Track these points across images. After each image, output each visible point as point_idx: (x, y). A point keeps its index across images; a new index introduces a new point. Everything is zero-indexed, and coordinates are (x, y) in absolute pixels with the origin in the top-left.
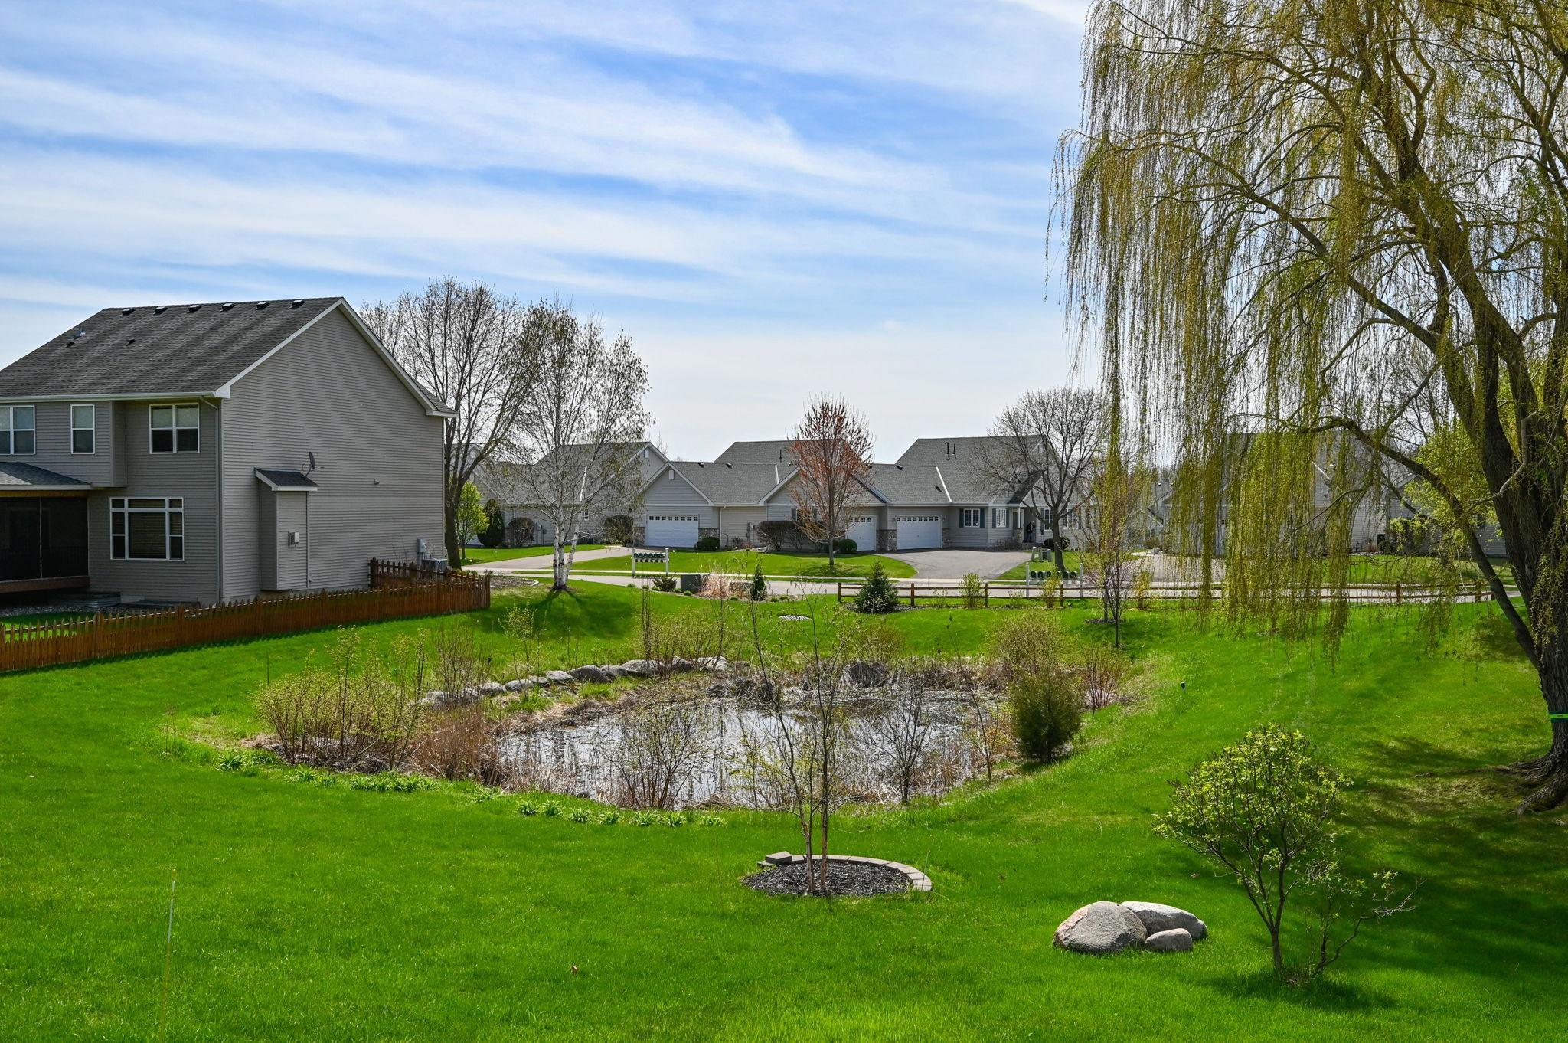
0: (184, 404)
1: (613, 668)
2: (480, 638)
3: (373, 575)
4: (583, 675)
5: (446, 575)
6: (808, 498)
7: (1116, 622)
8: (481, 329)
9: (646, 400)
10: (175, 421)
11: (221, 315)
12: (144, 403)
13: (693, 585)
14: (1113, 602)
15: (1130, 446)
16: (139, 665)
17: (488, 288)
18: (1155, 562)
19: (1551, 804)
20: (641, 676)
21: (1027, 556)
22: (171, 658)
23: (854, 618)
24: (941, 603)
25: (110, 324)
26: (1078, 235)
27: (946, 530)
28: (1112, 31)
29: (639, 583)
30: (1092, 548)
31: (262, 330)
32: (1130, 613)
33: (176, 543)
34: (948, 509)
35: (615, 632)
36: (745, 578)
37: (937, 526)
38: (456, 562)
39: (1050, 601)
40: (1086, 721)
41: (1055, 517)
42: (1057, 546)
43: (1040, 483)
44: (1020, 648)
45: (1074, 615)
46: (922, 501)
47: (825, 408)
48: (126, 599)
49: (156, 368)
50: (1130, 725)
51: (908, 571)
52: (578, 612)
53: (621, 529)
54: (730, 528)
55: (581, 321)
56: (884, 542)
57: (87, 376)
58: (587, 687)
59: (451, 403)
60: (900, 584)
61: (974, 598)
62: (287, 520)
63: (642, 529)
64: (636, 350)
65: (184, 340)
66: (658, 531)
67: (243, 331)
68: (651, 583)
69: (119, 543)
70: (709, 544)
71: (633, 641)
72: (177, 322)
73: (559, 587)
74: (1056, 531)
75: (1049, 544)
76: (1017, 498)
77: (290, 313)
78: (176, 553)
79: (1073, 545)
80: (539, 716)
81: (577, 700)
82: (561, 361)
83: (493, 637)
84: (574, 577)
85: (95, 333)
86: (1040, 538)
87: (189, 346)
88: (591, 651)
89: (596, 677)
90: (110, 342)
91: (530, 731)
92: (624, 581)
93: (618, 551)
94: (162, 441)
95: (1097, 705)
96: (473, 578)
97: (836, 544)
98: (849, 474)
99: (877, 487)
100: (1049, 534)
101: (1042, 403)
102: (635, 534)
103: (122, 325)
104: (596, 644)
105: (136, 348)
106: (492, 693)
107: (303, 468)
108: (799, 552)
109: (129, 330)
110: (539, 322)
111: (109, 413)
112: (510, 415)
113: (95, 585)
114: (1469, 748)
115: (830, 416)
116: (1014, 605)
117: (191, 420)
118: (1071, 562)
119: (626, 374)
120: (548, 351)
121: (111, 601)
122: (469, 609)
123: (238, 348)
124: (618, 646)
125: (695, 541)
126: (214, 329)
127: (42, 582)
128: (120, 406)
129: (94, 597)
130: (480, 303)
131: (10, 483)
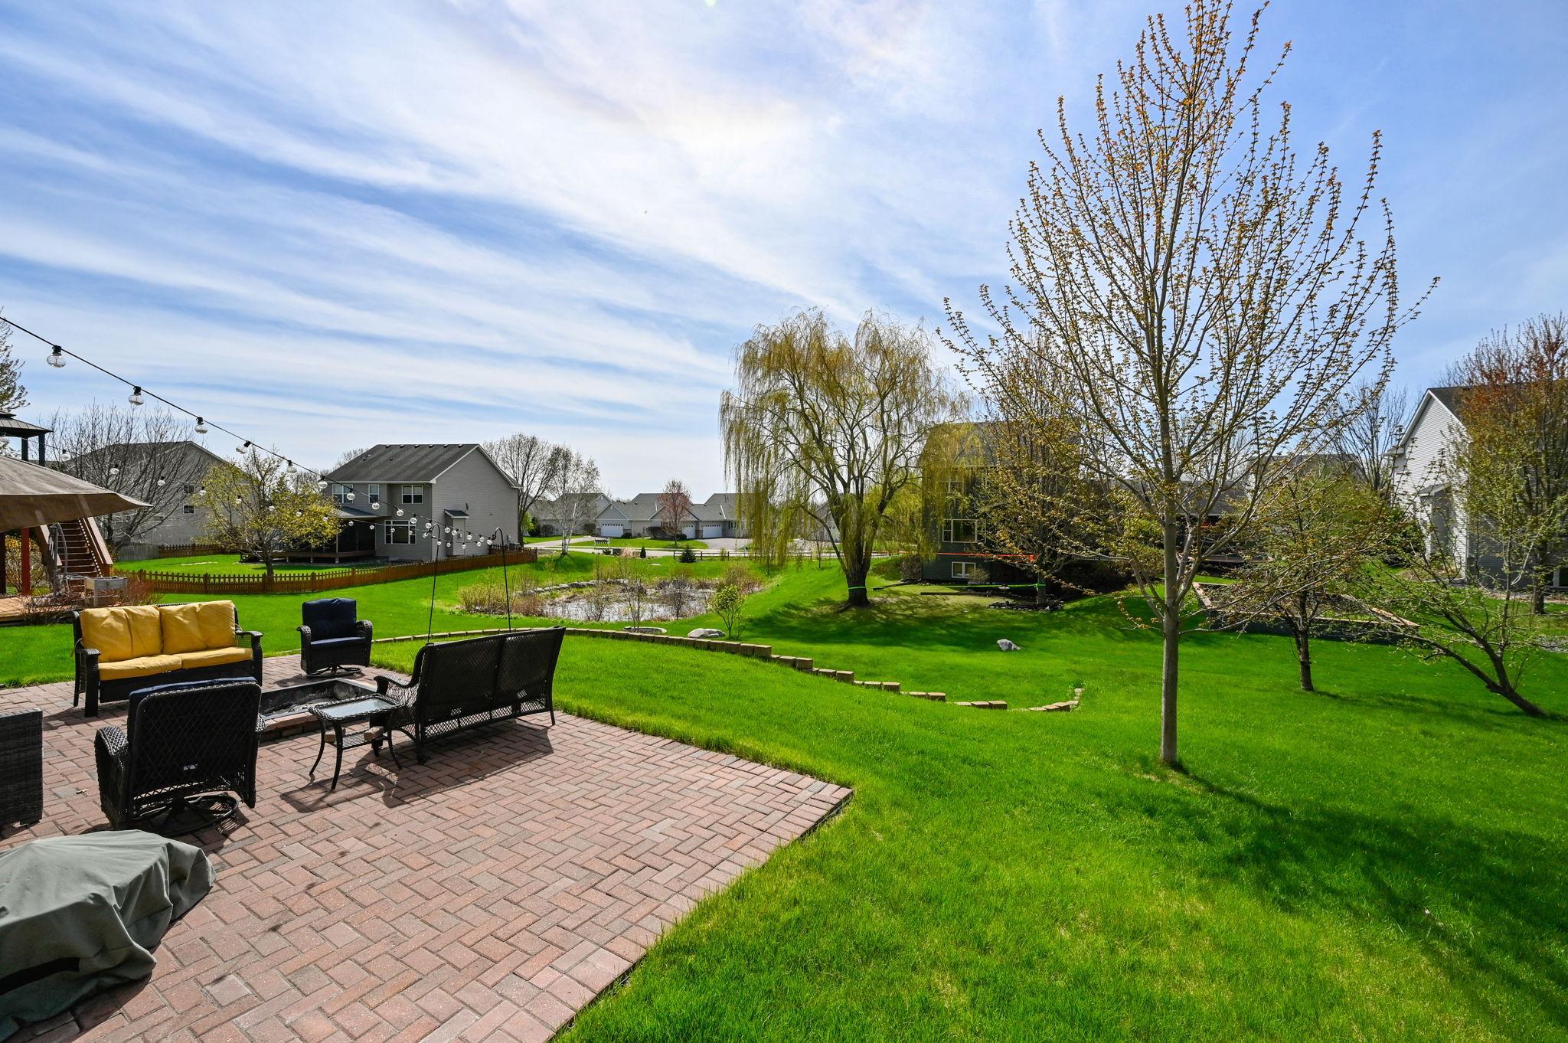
0: (417, 485)
1: (585, 583)
2: (535, 572)
3: (490, 550)
4: (573, 586)
5: (520, 549)
6: (667, 518)
7: (770, 565)
8: (533, 453)
10: (413, 492)
11: (429, 450)
12: (400, 485)
13: (618, 552)
14: (770, 558)
16: (405, 582)
17: (537, 436)
19: (845, 611)
20: (595, 586)
23: (677, 564)
24: (712, 559)
25: (379, 452)
27: (723, 530)
29: (596, 552)
31: (446, 457)
33: (413, 538)
34: (725, 522)
35: (586, 570)
36: (639, 550)
37: (719, 529)
38: (522, 543)
46: (714, 519)
47: (673, 483)
48: (392, 559)
49: (404, 471)
50: (756, 597)
51: (703, 546)
52: (572, 563)
53: (590, 529)
54: (636, 529)
55: (574, 454)
56: (698, 535)
57: (376, 473)
58: (575, 590)
59: (520, 482)
60: (697, 552)
61: (724, 557)
62: (457, 529)
63: (599, 530)
64: (596, 465)
65: (413, 460)
66: (606, 530)
67: (438, 457)
68: (601, 552)
69: (388, 538)
70: (627, 536)
71: (593, 574)
72: (410, 452)
73: (564, 553)
78: (413, 541)
80: (557, 600)
81: (571, 594)
82: (566, 467)
83: (539, 572)
84: (570, 549)
85: (375, 455)
87: (417, 462)
88: (577, 577)
89: (578, 586)
90: (382, 459)
91: (554, 604)
92: (590, 551)
93: (589, 538)
94: (407, 499)
95: (752, 593)
96: (529, 551)
97: (678, 536)
98: (683, 507)
99: (696, 513)
102: (596, 532)
103: (385, 453)
104: (579, 575)
105: (394, 462)
106: (539, 592)
107: (464, 509)
108: (663, 539)
109: (390, 454)
110: (557, 452)
111: (386, 487)
112: (545, 485)
113: (378, 554)
114: (832, 600)
115: (676, 485)
116: (739, 559)
117: (420, 491)
119: (592, 473)
120: (560, 463)
121: (385, 560)
122: (529, 562)
123: (437, 463)
124: (587, 575)
125: (621, 533)
126: (426, 455)
127: (358, 553)
128: (390, 485)
129: (379, 558)
130: (533, 443)
131: (344, 514)
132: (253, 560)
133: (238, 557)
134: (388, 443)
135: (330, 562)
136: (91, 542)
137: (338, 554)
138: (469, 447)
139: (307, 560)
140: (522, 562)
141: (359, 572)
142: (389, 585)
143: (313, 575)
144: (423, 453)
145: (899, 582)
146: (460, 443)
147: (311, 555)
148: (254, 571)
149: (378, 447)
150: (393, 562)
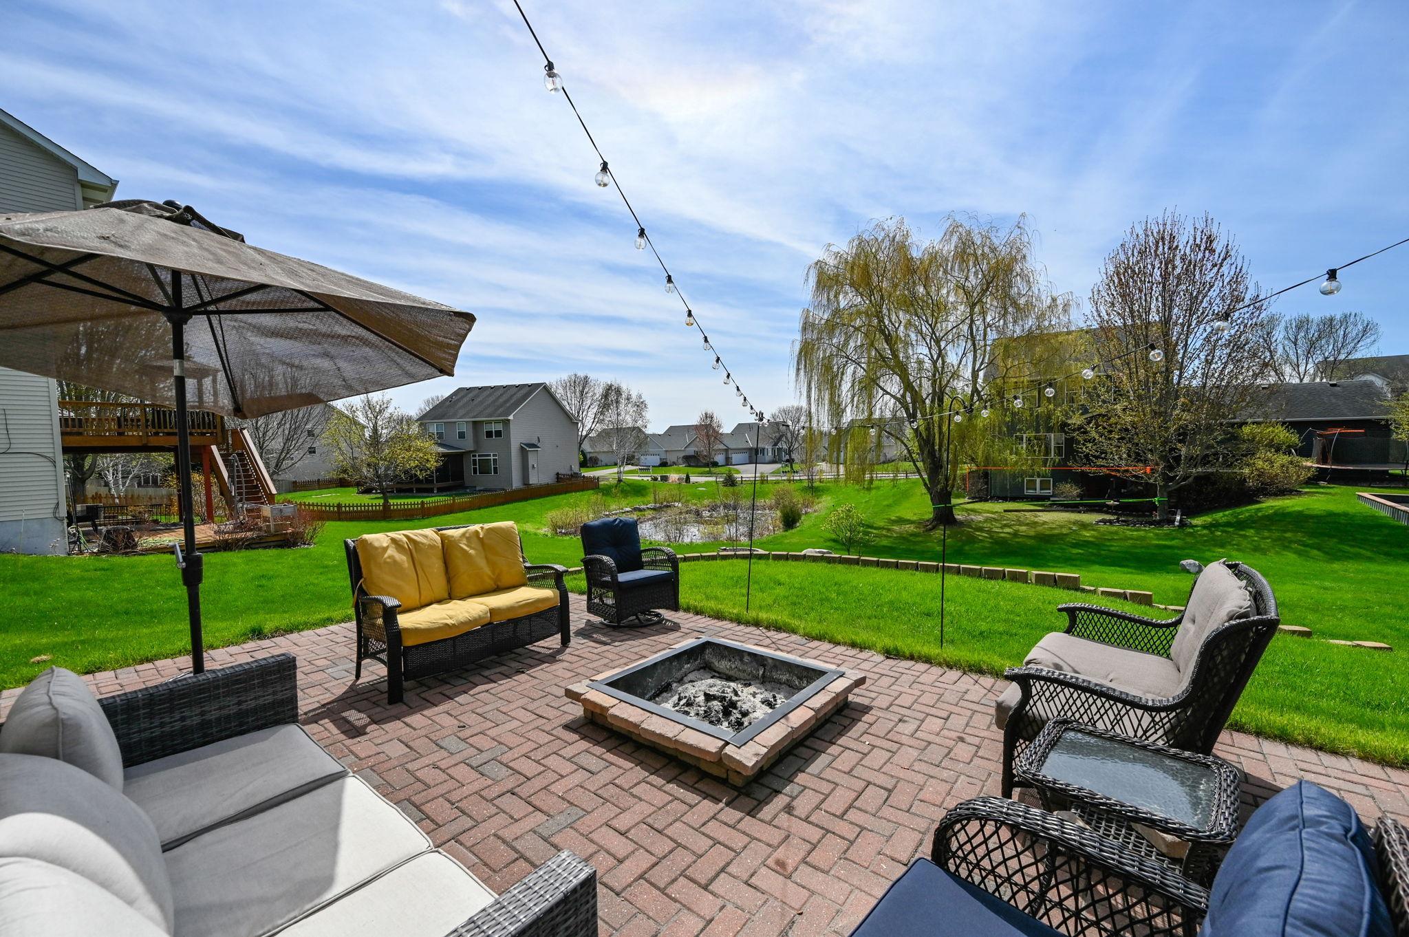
0: (497, 422)
1: (645, 507)
2: (600, 497)
3: (558, 478)
4: (635, 509)
5: (582, 477)
6: (699, 447)
7: (812, 487)
8: (586, 390)
9: (648, 414)
10: (494, 427)
11: (503, 390)
12: (483, 421)
13: (665, 479)
14: (811, 480)
15: (814, 425)
17: (589, 376)
18: (823, 466)
19: (931, 530)
20: (654, 509)
21: (779, 465)
22: (505, 506)
23: (722, 489)
24: (752, 483)
25: (462, 394)
26: (798, 370)
27: (750, 457)
28: (807, 317)
30: (802, 462)
31: (519, 395)
32: (817, 484)
33: (495, 469)
34: (751, 449)
35: (643, 495)
36: (682, 476)
37: (747, 455)
39: (789, 481)
40: (803, 518)
41: (790, 452)
42: (791, 461)
43: (784, 439)
44: (780, 497)
45: (798, 485)
46: (741, 447)
47: (706, 414)
48: (480, 488)
49: (484, 409)
50: (816, 517)
51: (738, 472)
52: (629, 489)
53: (632, 460)
54: (671, 458)
55: (625, 388)
56: (728, 461)
57: (462, 412)
58: (638, 513)
60: (737, 476)
61: (763, 481)
62: (532, 460)
63: (638, 459)
64: (644, 398)
65: (491, 399)
66: (644, 460)
67: (512, 396)
68: (649, 478)
69: (475, 470)
70: (664, 464)
71: (650, 498)
72: (488, 392)
73: (620, 480)
74: (790, 456)
75: (787, 461)
76: (776, 444)
77: (528, 389)
78: (496, 472)
79: (796, 461)
82: (618, 401)
83: (604, 497)
84: (624, 477)
85: (459, 397)
86: (784, 459)
87: (494, 401)
88: (637, 502)
89: (640, 510)
90: (465, 400)
92: (640, 478)
93: (634, 467)
94: (489, 434)
95: (806, 513)
96: (590, 479)
97: (712, 463)
98: (715, 437)
99: (725, 442)
100: (787, 457)
101: (784, 411)
102: (637, 461)
103: (466, 395)
104: (639, 499)
105: (475, 402)
107: (536, 442)
108: (697, 466)
109: (471, 395)
110: (610, 388)
111: (471, 425)
112: (598, 419)
113: (467, 484)
114: (915, 518)
115: (709, 417)
116: (777, 482)
117: (500, 427)
118: (796, 467)
119: (640, 406)
120: (613, 397)
121: (473, 490)
122: (593, 489)
123: (512, 402)
124: (645, 500)
125: (658, 463)
126: (501, 395)
127: (450, 483)
128: (475, 423)
129: (467, 488)
130: (586, 381)
131: (441, 450)
132: (368, 491)
133: (355, 490)
134: (468, 386)
135: (429, 491)
136: (257, 474)
137: (437, 485)
138: (538, 385)
139: (410, 490)
140: (588, 489)
141: (458, 500)
142: (482, 511)
143: (422, 502)
144: (498, 393)
145: (966, 500)
146: (530, 382)
147: (414, 486)
148: (372, 501)
149: (460, 390)
150: (480, 491)
